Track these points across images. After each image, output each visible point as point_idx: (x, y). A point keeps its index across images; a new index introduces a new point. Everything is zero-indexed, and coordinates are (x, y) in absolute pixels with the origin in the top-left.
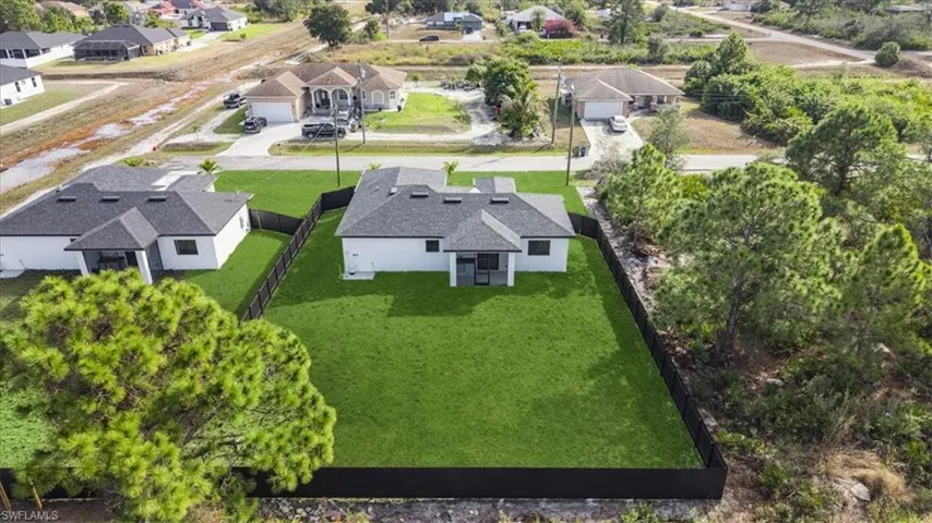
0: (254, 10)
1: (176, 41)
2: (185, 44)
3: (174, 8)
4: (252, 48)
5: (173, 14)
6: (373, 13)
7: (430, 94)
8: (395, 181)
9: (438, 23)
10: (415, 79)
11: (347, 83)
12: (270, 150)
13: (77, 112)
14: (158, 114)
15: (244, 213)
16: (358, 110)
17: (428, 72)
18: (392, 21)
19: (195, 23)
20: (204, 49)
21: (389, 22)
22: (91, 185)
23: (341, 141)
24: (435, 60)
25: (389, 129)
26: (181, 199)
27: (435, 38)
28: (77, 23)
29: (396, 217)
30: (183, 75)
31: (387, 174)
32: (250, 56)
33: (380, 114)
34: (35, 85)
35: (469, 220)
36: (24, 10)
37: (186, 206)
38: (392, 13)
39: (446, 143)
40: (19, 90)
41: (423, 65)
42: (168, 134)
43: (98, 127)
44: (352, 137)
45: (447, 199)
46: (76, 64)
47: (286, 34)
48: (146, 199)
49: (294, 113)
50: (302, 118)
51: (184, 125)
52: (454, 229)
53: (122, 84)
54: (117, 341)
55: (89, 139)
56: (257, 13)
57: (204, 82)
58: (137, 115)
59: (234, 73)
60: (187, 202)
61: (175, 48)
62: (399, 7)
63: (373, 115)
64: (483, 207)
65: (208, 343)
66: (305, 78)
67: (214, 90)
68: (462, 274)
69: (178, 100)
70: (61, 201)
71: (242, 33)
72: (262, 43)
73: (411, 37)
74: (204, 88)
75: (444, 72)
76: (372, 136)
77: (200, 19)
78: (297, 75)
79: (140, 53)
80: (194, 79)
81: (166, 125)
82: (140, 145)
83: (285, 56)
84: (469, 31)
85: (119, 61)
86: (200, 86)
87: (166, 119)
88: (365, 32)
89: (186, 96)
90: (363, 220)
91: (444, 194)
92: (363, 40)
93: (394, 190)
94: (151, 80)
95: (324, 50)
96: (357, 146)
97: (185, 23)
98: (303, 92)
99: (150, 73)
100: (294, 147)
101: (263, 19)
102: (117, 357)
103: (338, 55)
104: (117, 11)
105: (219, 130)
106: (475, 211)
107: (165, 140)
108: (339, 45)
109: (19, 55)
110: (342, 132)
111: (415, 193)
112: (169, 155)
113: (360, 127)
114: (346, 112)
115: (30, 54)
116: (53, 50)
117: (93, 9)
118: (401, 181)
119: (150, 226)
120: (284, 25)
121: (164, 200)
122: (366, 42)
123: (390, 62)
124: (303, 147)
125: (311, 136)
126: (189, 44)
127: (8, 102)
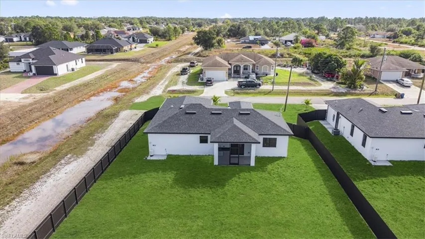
1: (131, 46)
4: (164, 50)
9: (246, 41)
11: (252, 62)
20: (143, 50)
23: (260, 89)
27: (250, 47)
30: (142, 60)
32: (165, 53)
33: (268, 77)
34: (82, 62)
40: (76, 64)
43: (119, 82)
46: (87, 55)
47: (175, 45)
49: (226, 76)
53: (118, 64)
58: (134, 78)
61: (131, 49)
63: (265, 78)
70: (188, 113)
71: (156, 44)
72: (166, 49)
79: (117, 51)
80: (148, 63)
83: (181, 54)
84: (263, 44)
85: (108, 54)
100: (235, 92)
101: (158, 39)
107: (165, 89)
110: (260, 85)
120: (168, 42)
122: (218, 48)
124: (241, 92)
125: (243, 87)
126: (135, 48)
127: (72, 70)
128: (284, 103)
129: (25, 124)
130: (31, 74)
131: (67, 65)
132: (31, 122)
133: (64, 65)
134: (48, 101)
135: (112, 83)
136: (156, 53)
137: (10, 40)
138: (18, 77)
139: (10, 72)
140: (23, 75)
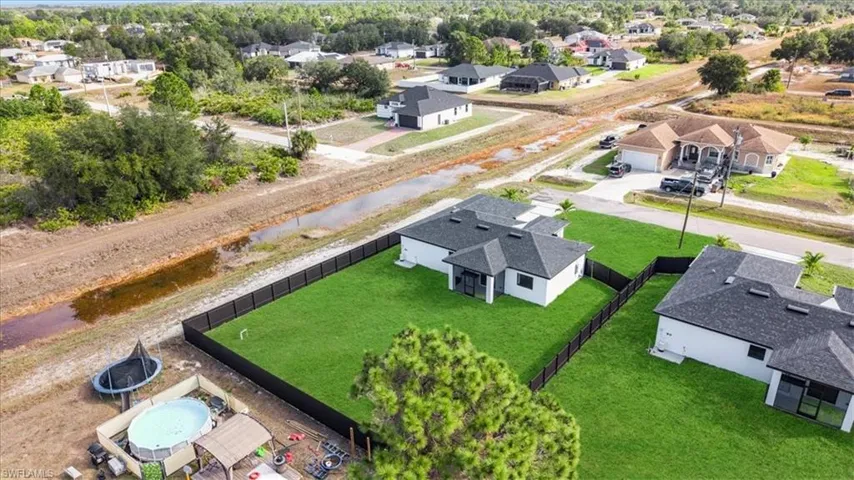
0: (655, 50)
1: (578, 79)
2: (585, 81)
3: (586, 47)
4: (642, 89)
5: (584, 51)
6: (778, 59)
7: (818, 160)
8: (735, 268)
10: (805, 141)
11: (722, 143)
12: (626, 197)
13: (487, 136)
14: (545, 144)
15: (581, 262)
16: (725, 169)
17: (824, 133)
18: (799, 69)
19: (599, 62)
20: (599, 87)
21: (795, 70)
22: (474, 212)
23: (697, 200)
24: (837, 121)
25: (755, 195)
26: (532, 240)
27: (846, 93)
28: (510, 56)
29: (723, 310)
30: (575, 110)
31: (730, 257)
32: (637, 96)
33: (749, 178)
35: (811, 338)
36: (478, 47)
37: (535, 247)
38: (801, 60)
40: (456, 113)
41: (820, 124)
42: (545, 167)
43: (499, 150)
44: (711, 198)
45: (790, 306)
46: (499, 93)
47: (679, 76)
48: (507, 233)
49: (659, 164)
50: (666, 168)
51: (560, 159)
52: (788, 342)
53: (527, 114)
54: (434, 399)
55: (489, 160)
56: (657, 53)
57: (590, 119)
58: (528, 143)
59: (618, 111)
60: (536, 244)
61: (576, 84)
62: (812, 53)
63: (741, 178)
64: (833, 329)
65: (497, 418)
66: (680, 131)
67: (596, 127)
68: (783, 393)
69: (563, 133)
70: (452, 220)
71: (637, 73)
72: (652, 84)
73: (817, 89)
74: (588, 124)
75: (845, 136)
76: (732, 200)
77: (605, 59)
78: (673, 128)
79: (547, 87)
80: (583, 115)
81: (546, 157)
82: (522, 172)
83: (671, 98)
85: (530, 93)
86: (585, 121)
87: (550, 149)
88: (762, 82)
89: (571, 131)
90: (687, 303)
91: (788, 301)
92: (757, 90)
93: (730, 280)
94: (546, 113)
95: (710, 98)
96: (712, 208)
97: (591, 61)
98: (674, 145)
99: (550, 106)
100: (649, 198)
101: (661, 60)
102: (429, 413)
103: (724, 104)
104: (541, 49)
105: (587, 169)
106: (823, 330)
107: (543, 171)
108: (729, 93)
109: (464, 83)
110: (702, 191)
111: (752, 290)
112: (541, 185)
113: (722, 188)
114: (711, 172)
115: (473, 82)
116: (488, 80)
117: (525, 45)
118: (743, 271)
119: (503, 258)
120: (680, 66)
121: (519, 238)
122: (760, 92)
123: (780, 117)
124: (657, 199)
125: (668, 190)
126: (588, 81)
127: (446, 122)
128: (681, 230)
129: (342, 194)
130: (393, 125)
131: (439, 116)
132: (349, 193)
134: (382, 169)
135: (486, 150)
136: (617, 95)
137: (421, 55)
138: (377, 127)
139: (376, 118)
140: (384, 123)
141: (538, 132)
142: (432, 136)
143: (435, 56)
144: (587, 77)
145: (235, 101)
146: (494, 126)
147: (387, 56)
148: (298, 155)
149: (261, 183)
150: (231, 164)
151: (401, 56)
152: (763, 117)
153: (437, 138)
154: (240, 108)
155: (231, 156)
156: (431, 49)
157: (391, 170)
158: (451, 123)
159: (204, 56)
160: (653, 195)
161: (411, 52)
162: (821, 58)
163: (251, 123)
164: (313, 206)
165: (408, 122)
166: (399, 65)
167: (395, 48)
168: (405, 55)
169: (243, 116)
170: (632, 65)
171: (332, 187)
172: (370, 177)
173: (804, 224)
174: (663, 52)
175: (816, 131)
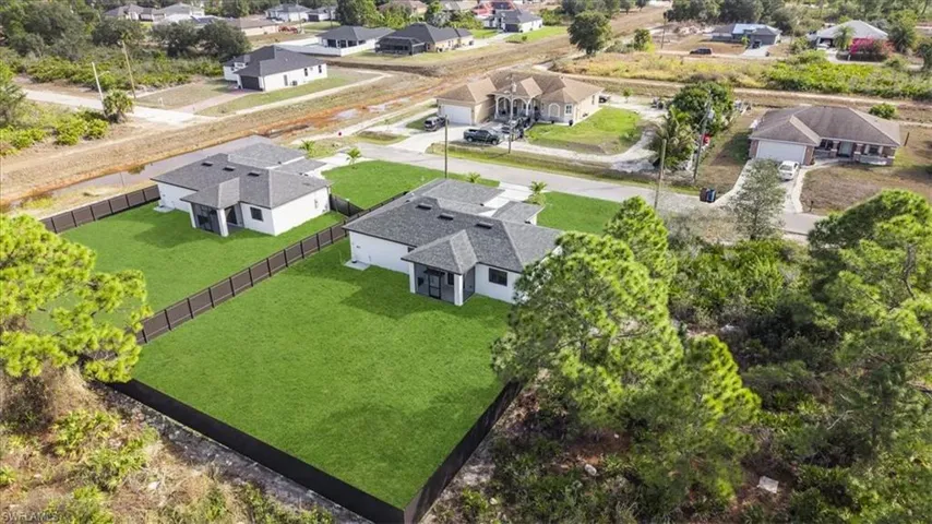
0: (559, 13)
1: (459, 41)
2: (467, 43)
4: (522, 51)
9: (724, 35)
10: (627, 95)
12: (429, 148)
13: (334, 96)
14: (393, 104)
18: (686, 30)
19: (495, 23)
20: (480, 49)
21: (682, 30)
22: (226, 156)
23: (494, 148)
25: (545, 142)
26: (268, 177)
27: (707, 52)
29: (395, 222)
30: (442, 71)
32: (516, 58)
33: (549, 127)
34: (320, 71)
37: (268, 182)
39: (583, 162)
40: (306, 74)
41: (660, 80)
42: (375, 122)
43: (343, 110)
45: (444, 214)
46: (373, 55)
48: (249, 172)
49: (473, 117)
51: (392, 117)
52: (430, 242)
53: (389, 76)
56: (559, 16)
60: (270, 180)
61: (456, 46)
62: (700, 15)
63: (541, 127)
71: (529, 35)
76: (520, 147)
79: (424, 49)
80: (450, 76)
85: (404, 55)
88: (634, 42)
90: (370, 219)
94: (411, 74)
96: (501, 155)
97: (487, 24)
98: (487, 98)
99: (415, 68)
100: (450, 149)
101: (562, 22)
103: (585, 63)
105: (412, 125)
106: (458, 229)
109: (342, 45)
115: (351, 44)
116: (366, 42)
119: (237, 194)
121: (258, 176)
123: (627, 74)
124: (458, 149)
125: (469, 140)
126: (471, 43)
127: (295, 83)
130: (236, 87)
131: (285, 77)
133: (280, 76)
134: (203, 129)
135: (329, 111)
136: (494, 56)
137: (314, 18)
138: (219, 90)
139: (224, 81)
140: (229, 87)
141: (393, 93)
142: (275, 96)
143: (329, 20)
144: (470, 39)
145: (70, 67)
146: (347, 87)
147: (277, 20)
148: (114, 119)
149: (59, 147)
150: (25, 127)
151: (293, 20)
152: (612, 74)
153: (280, 99)
154: (74, 74)
155: (25, 119)
156: (325, 11)
157: (213, 130)
158: (299, 84)
159: (47, 19)
160: (456, 146)
161: (305, 16)
162: (711, 19)
163: (83, 90)
164: (112, 167)
165: (250, 84)
166: (284, 29)
167: (286, 11)
168: (297, 19)
169: (75, 82)
170: (525, 27)
171: (138, 148)
172: (187, 137)
173: (570, 164)
174: (567, 14)
175: (652, 87)
